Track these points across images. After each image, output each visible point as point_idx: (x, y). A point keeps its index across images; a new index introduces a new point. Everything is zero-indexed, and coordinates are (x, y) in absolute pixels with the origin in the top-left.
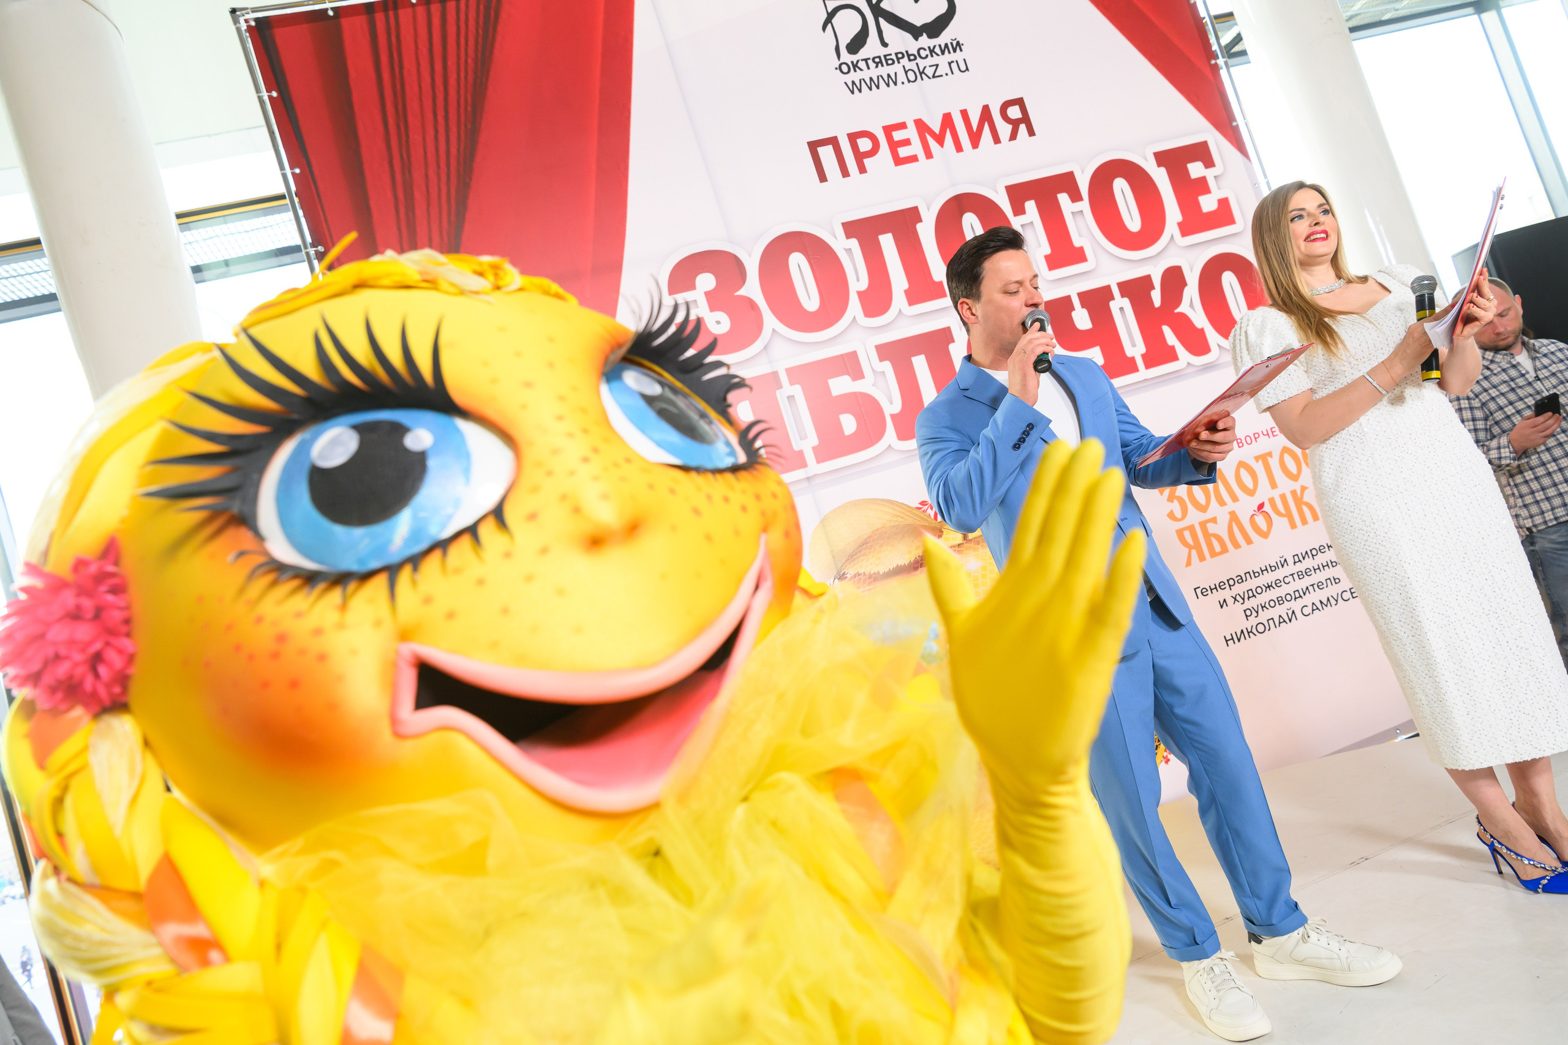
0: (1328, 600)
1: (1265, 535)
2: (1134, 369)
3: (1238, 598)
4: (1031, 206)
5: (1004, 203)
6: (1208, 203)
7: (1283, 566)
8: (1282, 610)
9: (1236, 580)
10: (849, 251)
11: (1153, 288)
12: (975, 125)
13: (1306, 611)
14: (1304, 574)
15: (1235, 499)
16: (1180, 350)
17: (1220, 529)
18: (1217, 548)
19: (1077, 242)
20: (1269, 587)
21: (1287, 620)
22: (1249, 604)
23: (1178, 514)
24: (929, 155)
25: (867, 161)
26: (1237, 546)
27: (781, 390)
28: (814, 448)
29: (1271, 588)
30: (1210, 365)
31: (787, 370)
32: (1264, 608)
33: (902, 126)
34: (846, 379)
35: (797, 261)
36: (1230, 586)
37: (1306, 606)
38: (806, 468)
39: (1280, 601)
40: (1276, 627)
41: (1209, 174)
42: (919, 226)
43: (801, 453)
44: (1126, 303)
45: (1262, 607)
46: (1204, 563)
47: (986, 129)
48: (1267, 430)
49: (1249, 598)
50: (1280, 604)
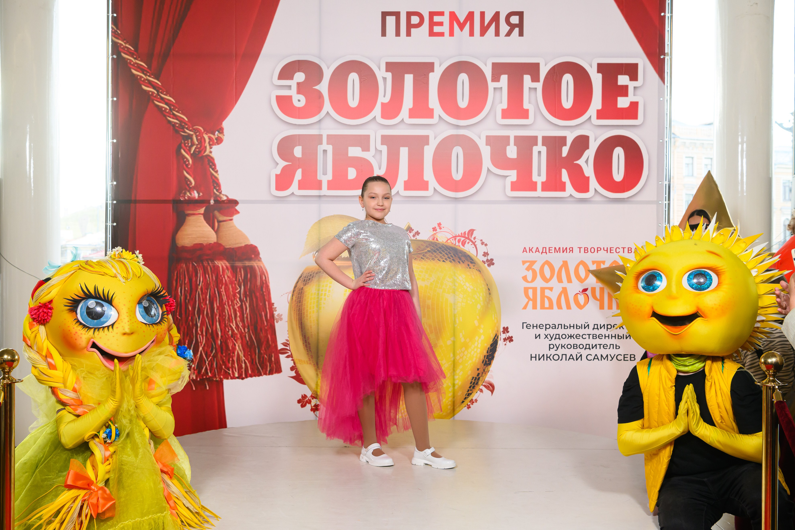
0: (607, 356)
1: (581, 307)
2: (535, 189)
3: (549, 336)
4: (504, 78)
5: (488, 72)
6: (623, 103)
7: (585, 328)
8: (574, 352)
9: (551, 326)
10: (385, 79)
11: (566, 145)
12: (487, 22)
13: (589, 357)
14: (597, 336)
15: (569, 281)
16: (569, 186)
17: (554, 296)
18: (547, 304)
19: (526, 106)
20: (571, 336)
21: (575, 359)
22: (553, 342)
23: (530, 279)
24: (452, 34)
25: (413, 30)
26: (560, 307)
27: (321, 145)
28: (329, 182)
29: (572, 338)
30: (585, 200)
31: (328, 136)
32: (563, 348)
33: (441, 14)
34: (359, 149)
35: (354, 78)
36: (546, 328)
37: (591, 355)
38: (321, 191)
39: (575, 346)
40: (566, 360)
41: (632, 85)
42: (431, 75)
43: (320, 182)
44: (544, 150)
45: (562, 346)
46: (535, 310)
47: (493, 26)
48: (607, 248)
49: (555, 339)
50: (574, 348)
